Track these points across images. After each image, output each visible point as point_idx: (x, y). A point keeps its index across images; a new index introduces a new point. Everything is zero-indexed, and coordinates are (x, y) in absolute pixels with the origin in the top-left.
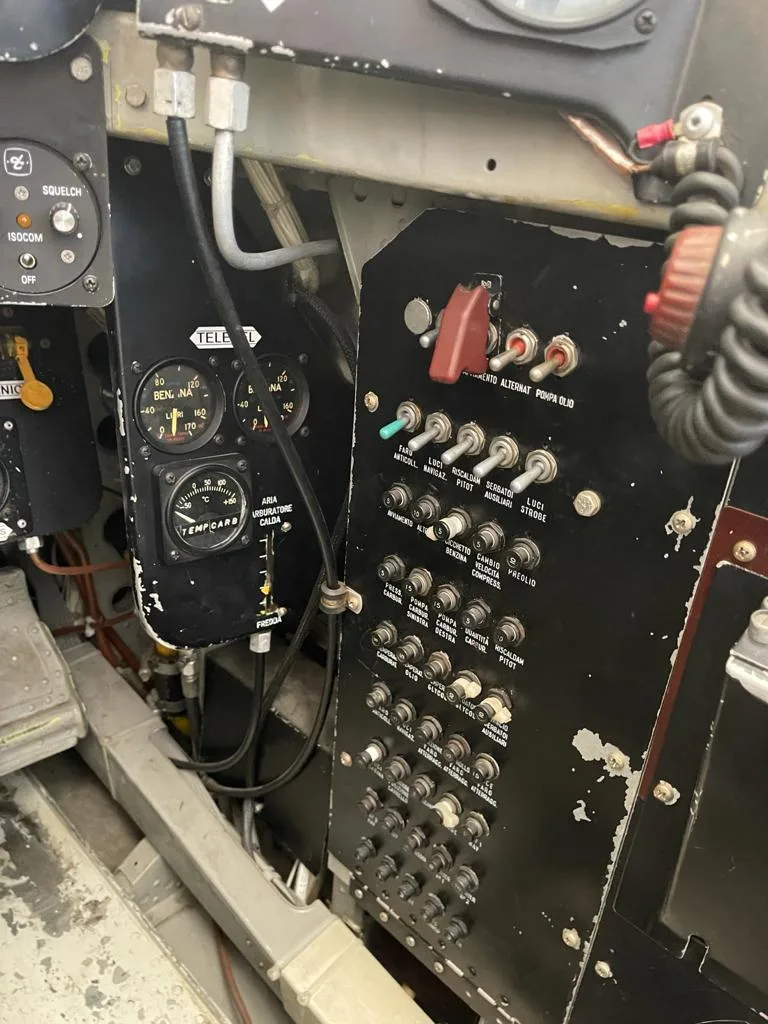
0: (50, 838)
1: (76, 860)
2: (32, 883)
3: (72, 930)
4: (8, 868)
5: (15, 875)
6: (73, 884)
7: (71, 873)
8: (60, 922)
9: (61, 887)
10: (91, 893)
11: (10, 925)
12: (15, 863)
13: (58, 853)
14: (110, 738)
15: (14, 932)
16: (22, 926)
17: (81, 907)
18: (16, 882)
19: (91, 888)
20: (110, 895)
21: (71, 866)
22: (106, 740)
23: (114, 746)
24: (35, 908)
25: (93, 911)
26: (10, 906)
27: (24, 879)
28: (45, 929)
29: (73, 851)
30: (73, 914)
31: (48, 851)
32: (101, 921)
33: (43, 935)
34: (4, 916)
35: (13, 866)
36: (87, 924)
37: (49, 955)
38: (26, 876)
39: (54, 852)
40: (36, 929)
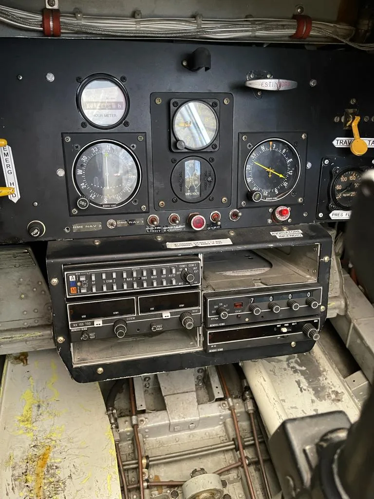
0: (315, 354)
1: (327, 369)
2: (307, 371)
3: (327, 401)
4: (297, 360)
5: (300, 365)
6: (326, 379)
7: (325, 373)
8: (321, 394)
9: (321, 378)
10: (334, 387)
11: (299, 387)
12: (300, 359)
13: (318, 362)
14: (356, 319)
15: (301, 391)
16: (305, 390)
17: (330, 392)
18: (301, 368)
19: (335, 384)
20: (343, 391)
21: (324, 370)
22: (355, 321)
23: (359, 324)
24: (309, 383)
25: (336, 396)
26: (299, 378)
27: (304, 368)
28: (314, 395)
29: (326, 364)
30: (327, 393)
31: (314, 359)
32: (340, 402)
33: (314, 398)
34: (296, 382)
35: (299, 361)
36: (333, 400)
37: (317, 408)
38: (305, 367)
39: (317, 361)
40: (310, 393)
